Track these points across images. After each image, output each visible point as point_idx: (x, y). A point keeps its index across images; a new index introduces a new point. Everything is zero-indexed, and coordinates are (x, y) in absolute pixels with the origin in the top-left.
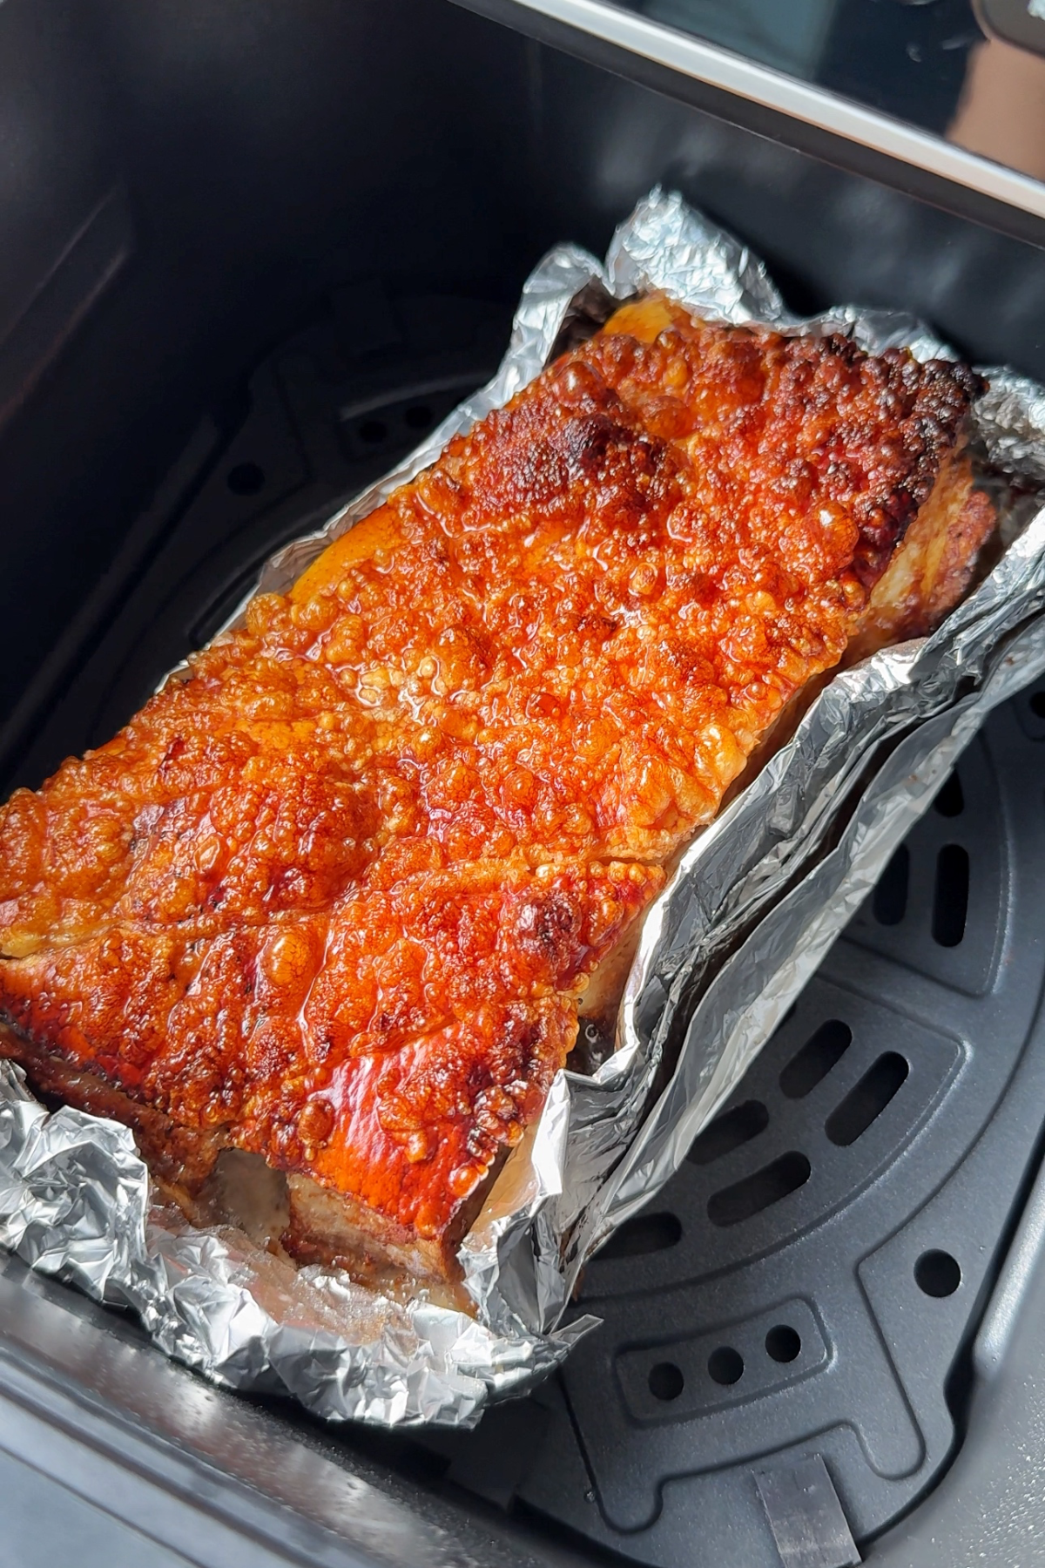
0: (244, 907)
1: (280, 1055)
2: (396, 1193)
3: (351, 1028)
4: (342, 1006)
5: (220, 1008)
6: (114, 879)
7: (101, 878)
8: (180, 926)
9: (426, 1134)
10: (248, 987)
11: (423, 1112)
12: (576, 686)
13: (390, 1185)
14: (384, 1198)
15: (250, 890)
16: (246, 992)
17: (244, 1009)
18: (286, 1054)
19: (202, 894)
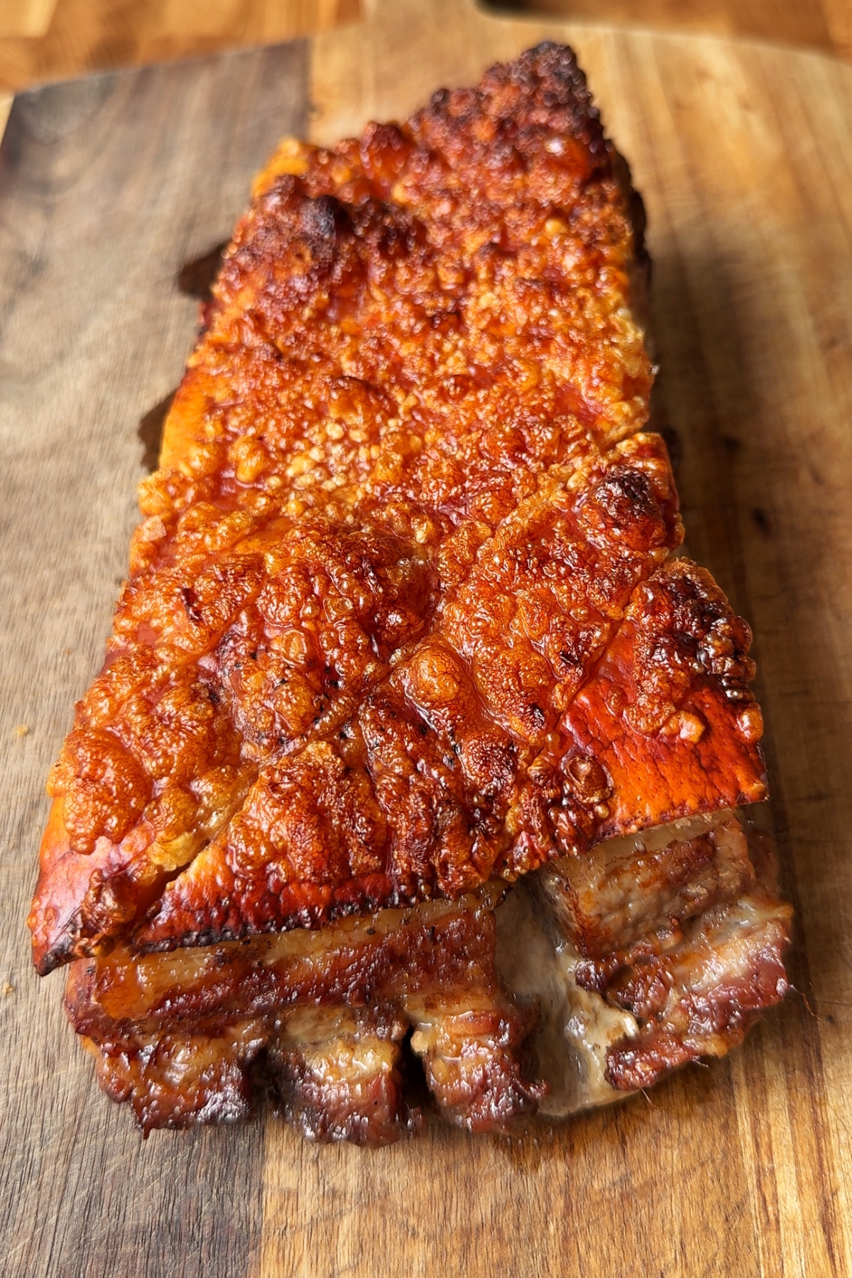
0: (363, 668)
1: (504, 751)
2: (705, 779)
3: (543, 687)
4: (522, 674)
5: (415, 762)
6: (223, 734)
7: (212, 737)
8: (317, 727)
9: (687, 711)
10: (422, 729)
11: (670, 695)
12: (469, 362)
13: (695, 777)
14: (700, 791)
15: (356, 650)
16: (424, 734)
17: (435, 749)
18: (507, 749)
19: (317, 684)
